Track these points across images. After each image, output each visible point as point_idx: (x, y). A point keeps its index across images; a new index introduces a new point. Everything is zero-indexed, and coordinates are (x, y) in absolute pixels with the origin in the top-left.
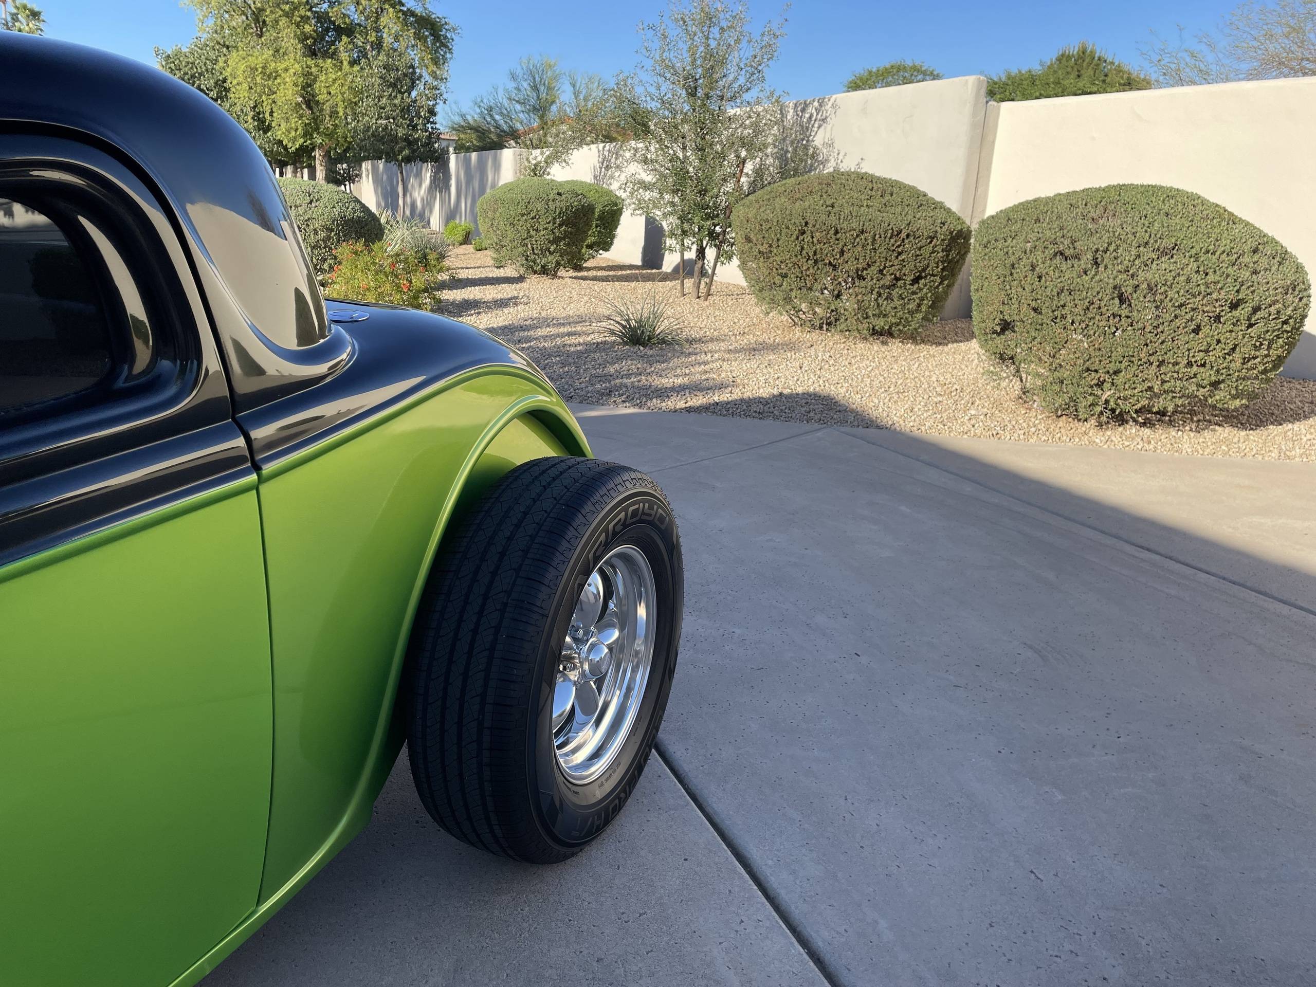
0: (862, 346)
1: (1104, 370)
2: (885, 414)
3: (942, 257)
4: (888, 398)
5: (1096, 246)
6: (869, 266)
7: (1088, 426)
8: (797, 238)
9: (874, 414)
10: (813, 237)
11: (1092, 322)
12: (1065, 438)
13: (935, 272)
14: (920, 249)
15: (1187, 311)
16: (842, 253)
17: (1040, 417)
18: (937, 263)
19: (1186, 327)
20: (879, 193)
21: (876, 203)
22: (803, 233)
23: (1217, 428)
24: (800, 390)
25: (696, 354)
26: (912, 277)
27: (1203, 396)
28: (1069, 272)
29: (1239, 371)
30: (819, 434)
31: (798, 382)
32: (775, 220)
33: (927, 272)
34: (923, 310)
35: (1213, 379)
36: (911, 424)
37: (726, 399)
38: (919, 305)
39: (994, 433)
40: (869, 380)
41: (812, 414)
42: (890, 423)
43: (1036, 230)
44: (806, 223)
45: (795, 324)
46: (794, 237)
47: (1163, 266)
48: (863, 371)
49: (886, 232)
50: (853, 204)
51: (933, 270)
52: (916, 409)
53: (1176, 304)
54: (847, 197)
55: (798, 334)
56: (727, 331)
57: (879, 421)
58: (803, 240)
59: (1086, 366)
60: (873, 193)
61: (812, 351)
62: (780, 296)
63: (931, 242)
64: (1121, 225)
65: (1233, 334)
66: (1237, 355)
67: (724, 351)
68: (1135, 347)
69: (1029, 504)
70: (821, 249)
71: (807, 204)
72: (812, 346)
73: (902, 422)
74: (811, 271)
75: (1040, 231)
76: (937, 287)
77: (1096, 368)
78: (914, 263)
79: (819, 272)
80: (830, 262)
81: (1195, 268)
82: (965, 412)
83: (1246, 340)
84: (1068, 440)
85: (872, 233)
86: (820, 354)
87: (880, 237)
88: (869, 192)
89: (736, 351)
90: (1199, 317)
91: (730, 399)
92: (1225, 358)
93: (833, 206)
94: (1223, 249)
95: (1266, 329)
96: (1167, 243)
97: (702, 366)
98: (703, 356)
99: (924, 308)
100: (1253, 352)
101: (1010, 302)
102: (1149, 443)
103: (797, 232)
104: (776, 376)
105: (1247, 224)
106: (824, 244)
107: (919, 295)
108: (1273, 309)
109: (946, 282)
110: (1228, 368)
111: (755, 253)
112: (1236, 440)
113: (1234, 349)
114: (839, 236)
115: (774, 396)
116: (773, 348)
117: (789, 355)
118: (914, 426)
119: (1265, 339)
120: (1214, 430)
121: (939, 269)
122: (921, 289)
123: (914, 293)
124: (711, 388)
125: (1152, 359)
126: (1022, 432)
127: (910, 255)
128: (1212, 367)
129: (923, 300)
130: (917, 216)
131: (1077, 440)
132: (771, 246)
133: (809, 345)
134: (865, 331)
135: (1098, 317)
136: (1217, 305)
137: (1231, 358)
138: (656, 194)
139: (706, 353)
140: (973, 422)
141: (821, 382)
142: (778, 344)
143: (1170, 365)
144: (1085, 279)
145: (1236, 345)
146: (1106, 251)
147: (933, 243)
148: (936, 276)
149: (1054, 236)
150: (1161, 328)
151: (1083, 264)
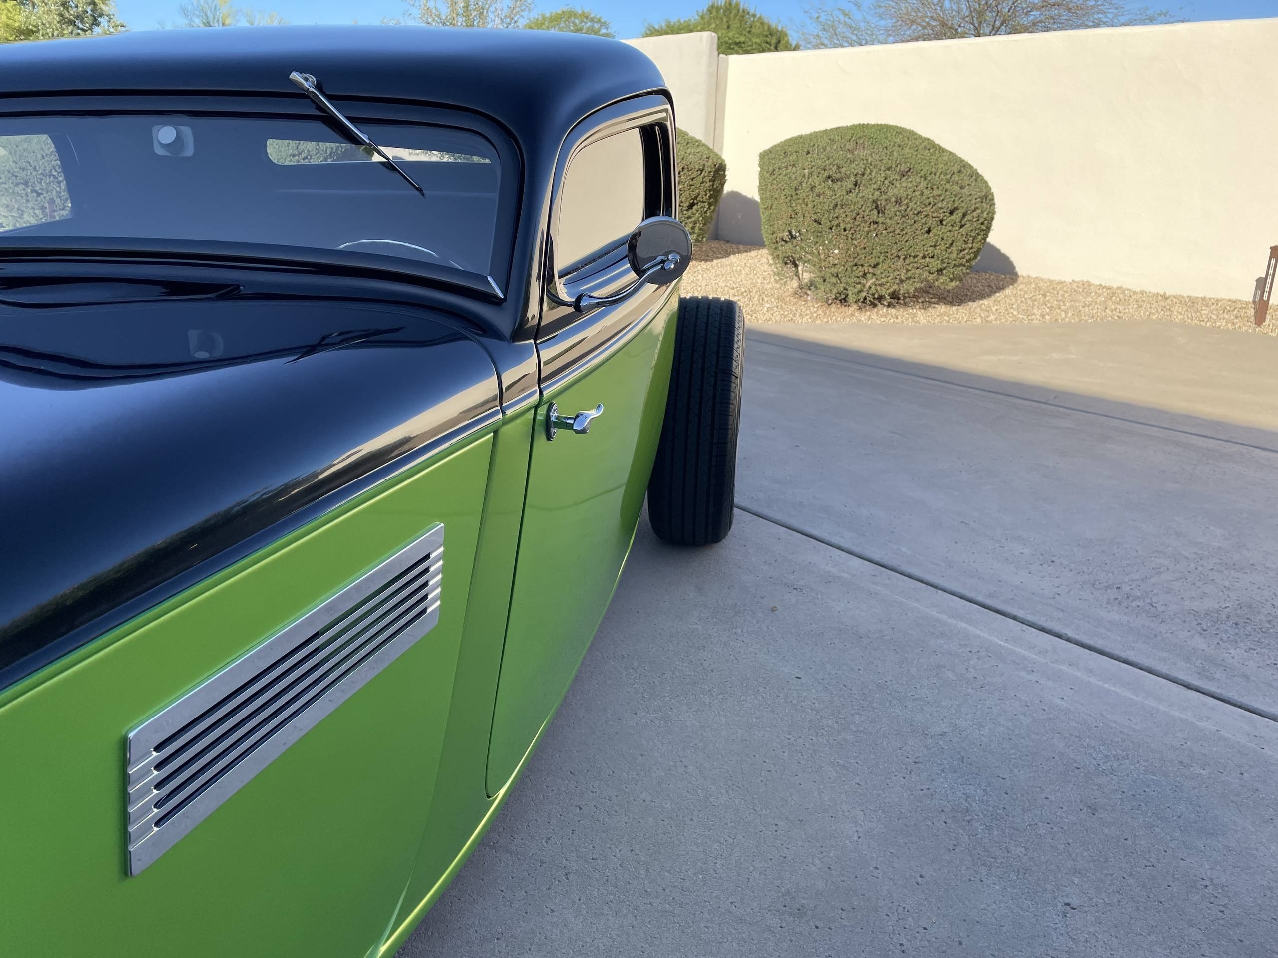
1: (868, 264)
3: (710, 187)
5: (856, 171)
7: (852, 310)
11: (859, 228)
12: (839, 318)
13: (704, 200)
14: (692, 179)
15: (922, 216)
17: (816, 306)
18: (706, 192)
19: (921, 229)
23: (936, 306)
26: (688, 204)
27: (932, 280)
28: (840, 190)
29: (955, 260)
33: (698, 199)
34: (696, 231)
35: (939, 267)
38: (693, 228)
39: (789, 319)
43: (809, 160)
47: (904, 184)
51: (703, 198)
53: (915, 212)
59: (855, 262)
63: (701, 173)
64: (871, 154)
65: (952, 232)
66: (954, 249)
68: (889, 246)
75: (813, 160)
76: (706, 212)
77: (862, 263)
78: (688, 192)
81: (925, 185)
83: (959, 237)
84: (842, 320)
90: (930, 221)
92: (946, 251)
94: (941, 170)
95: (971, 228)
96: (904, 167)
99: (697, 230)
100: (964, 246)
101: (796, 216)
102: (897, 318)
105: (951, 153)
107: (693, 219)
108: (975, 213)
109: (712, 207)
110: (948, 258)
112: (951, 313)
113: (951, 245)
119: (971, 236)
120: (934, 308)
121: (707, 197)
122: (695, 214)
123: (689, 217)
125: (900, 254)
126: (808, 317)
127: (686, 185)
128: (938, 258)
129: (696, 223)
130: (688, 152)
131: (849, 319)
135: (863, 224)
136: (941, 211)
137: (950, 250)
143: (911, 258)
144: (852, 196)
145: (953, 241)
146: (863, 174)
147: (702, 174)
148: (705, 202)
149: (824, 164)
150: (906, 230)
151: (849, 184)
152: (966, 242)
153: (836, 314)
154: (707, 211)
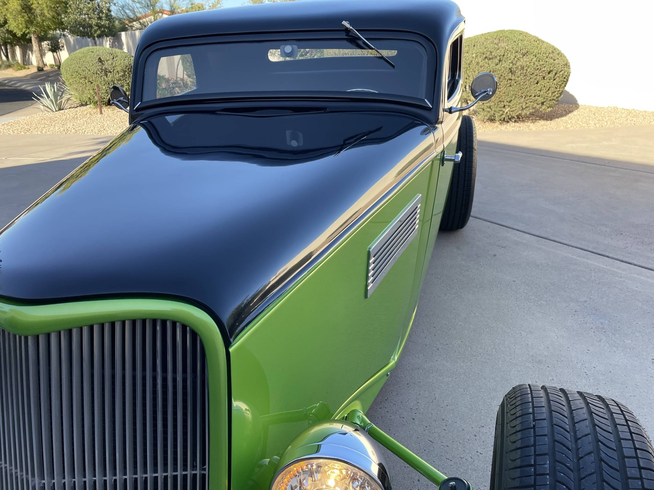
1: (506, 101)
5: (500, 54)
7: (497, 124)
11: (502, 82)
15: (534, 76)
19: (534, 82)
23: (539, 121)
27: (539, 108)
28: (492, 64)
29: (550, 97)
35: (542, 101)
43: (475, 49)
47: (525, 60)
53: (531, 73)
59: (500, 100)
64: (507, 45)
65: (549, 83)
66: (550, 91)
68: (517, 91)
77: (503, 100)
81: (536, 60)
83: (553, 85)
90: (538, 78)
92: (546, 93)
94: (543, 52)
95: (559, 81)
96: (524, 51)
100: (555, 90)
102: (520, 127)
105: (547, 43)
108: (561, 73)
110: (547, 96)
112: (547, 124)
113: (549, 89)
119: (559, 85)
125: (523, 95)
128: (542, 96)
131: (495, 129)
135: (504, 81)
136: (544, 72)
137: (548, 92)
143: (528, 97)
144: (498, 67)
145: (550, 87)
146: (504, 56)
149: (483, 51)
150: (526, 83)
151: (497, 61)
152: (556, 88)
153: (488, 126)
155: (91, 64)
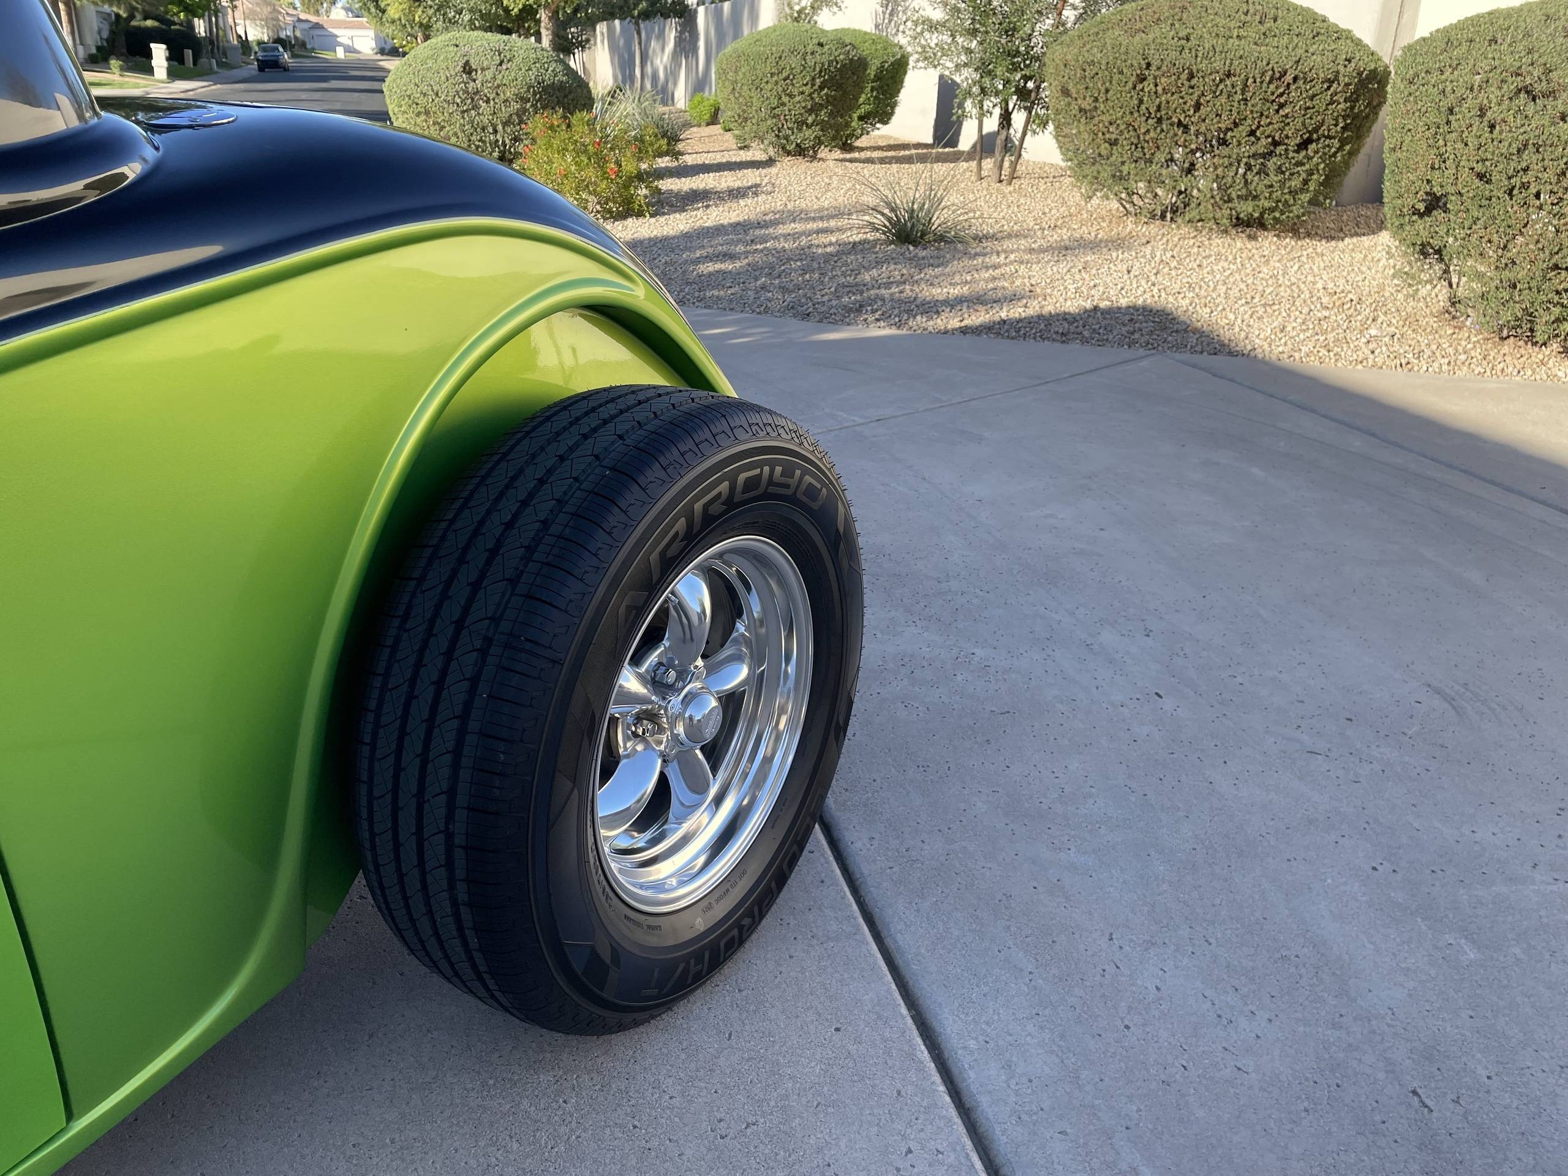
0: (1219, 242)
2: (1243, 334)
3: (1345, 111)
4: (1250, 313)
6: (1236, 125)
7: (1547, 353)
8: (1134, 88)
9: (1226, 335)
10: (1156, 85)
12: (1510, 369)
13: (1332, 133)
14: (1312, 98)
16: (1197, 107)
17: (1474, 339)
18: (1337, 120)
20: (1258, 18)
21: (1252, 33)
22: (1142, 79)
24: (1123, 302)
25: (985, 255)
26: (1298, 140)
28: (1538, 118)
30: (1144, 363)
31: (1123, 292)
32: (1104, 62)
33: (1321, 132)
34: (1312, 188)
36: (1280, 349)
37: (1017, 315)
38: (1306, 182)
39: (1404, 362)
40: (1224, 288)
41: (1137, 336)
42: (1249, 347)
44: (1149, 65)
45: (1128, 213)
46: (1130, 85)
48: (1218, 276)
49: (1263, 74)
50: (1217, 35)
51: (1329, 130)
52: (1289, 328)
54: (1210, 25)
55: (1130, 226)
56: (1031, 224)
57: (1233, 345)
58: (1142, 90)
60: (1249, 18)
61: (1148, 250)
62: (1106, 173)
63: (1329, 88)
67: (1024, 251)
69: (1450, 466)
70: (1168, 102)
71: (1151, 36)
72: (1148, 242)
73: (1266, 346)
74: (1152, 134)
75: (1496, 57)
76: (1334, 155)
78: (1302, 119)
79: (1162, 136)
80: (1180, 120)
82: (1361, 332)
84: (1515, 374)
85: (1243, 76)
86: (1158, 254)
87: (1255, 82)
88: (1243, 17)
89: (1042, 250)
91: (1023, 315)
93: (1188, 39)
97: (991, 271)
98: (994, 257)
99: (1312, 186)
101: (1443, 165)
103: (1134, 78)
104: (1092, 284)
106: (1173, 94)
107: (1307, 166)
109: (1348, 147)
111: (1074, 112)
114: (1194, 81)
115: (1086, 311)
116: (1093, 246)
117: (1114, 255)
118: (1283, 352)
121: (1339, 128)
122: (1310, 158)
123: (1300, 164)
124: (999, 301)
126: (1446, 361)
127: (1297, 108)
129: (1313, 174)
130: (1311, 50)
131: (1530, 372)
132: (1096, 100)
133: (1144, 241)
134: (1225, 221)
138: (946, 38)
139: (998, 253)
140: (1372, 346)
141: (1155, 290)
142: (1101, 241)
147: (1332, 89)
148: (1334, 138)
154: (1336, 153)
155: (443, 78)
